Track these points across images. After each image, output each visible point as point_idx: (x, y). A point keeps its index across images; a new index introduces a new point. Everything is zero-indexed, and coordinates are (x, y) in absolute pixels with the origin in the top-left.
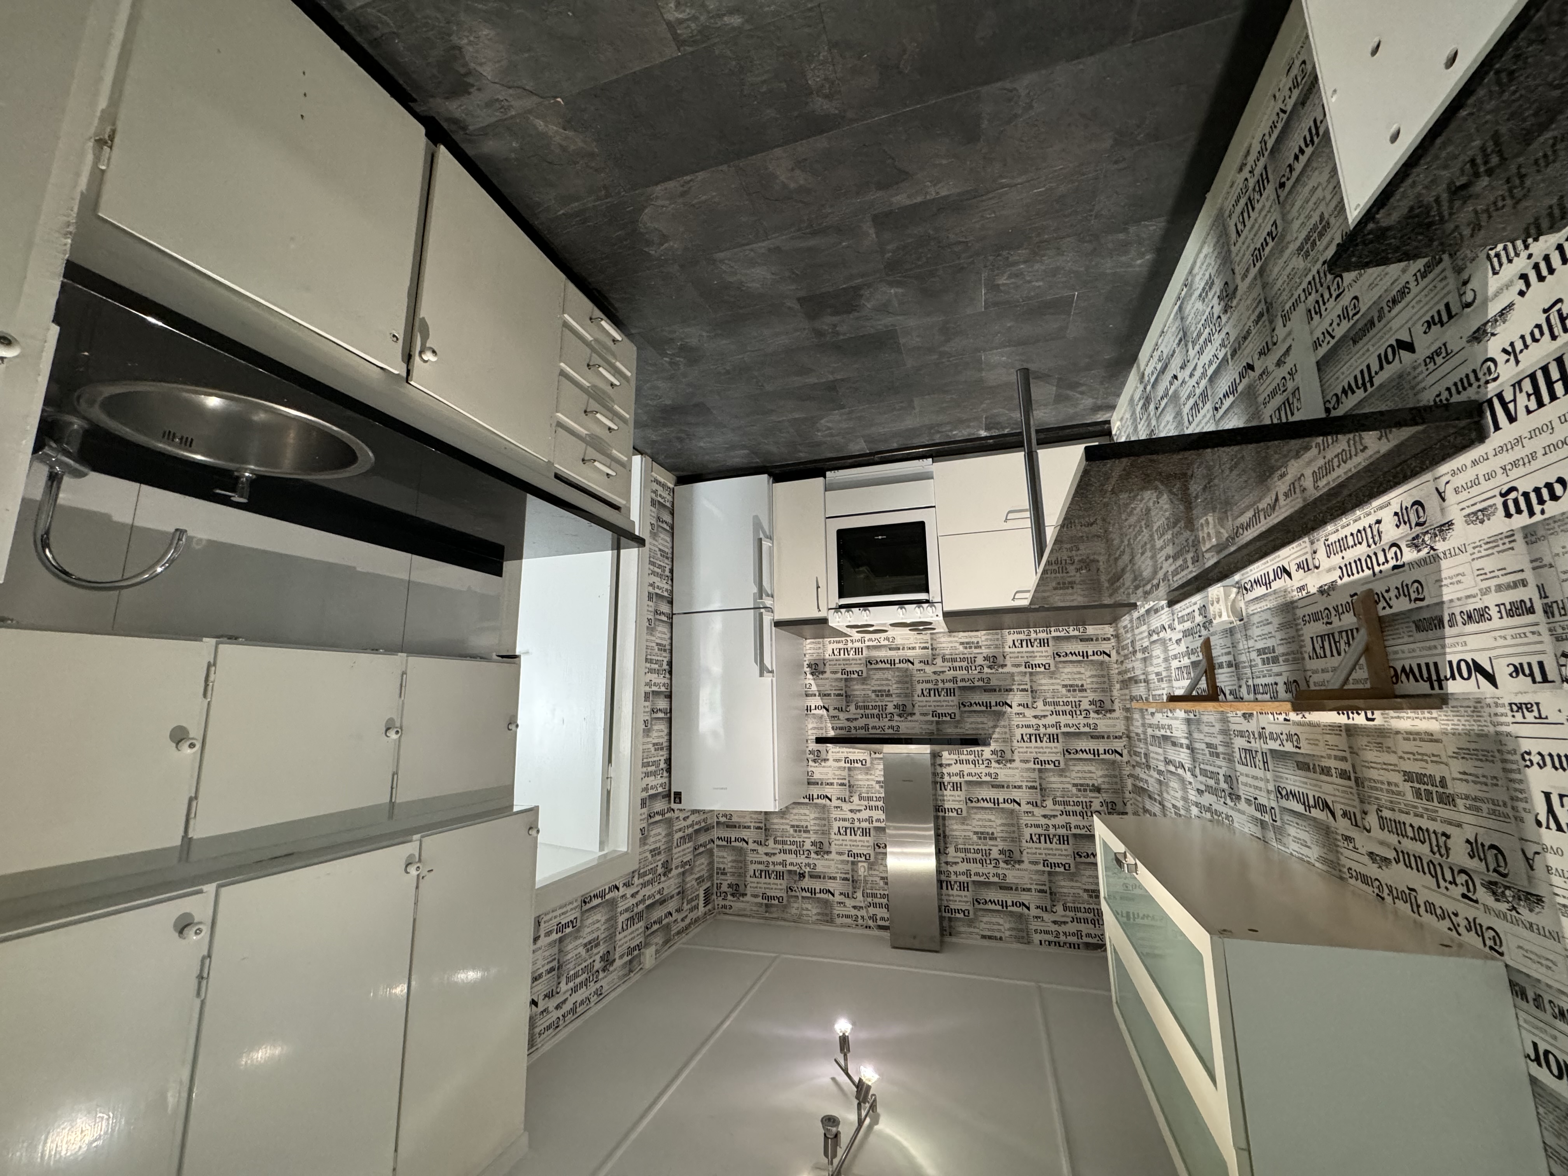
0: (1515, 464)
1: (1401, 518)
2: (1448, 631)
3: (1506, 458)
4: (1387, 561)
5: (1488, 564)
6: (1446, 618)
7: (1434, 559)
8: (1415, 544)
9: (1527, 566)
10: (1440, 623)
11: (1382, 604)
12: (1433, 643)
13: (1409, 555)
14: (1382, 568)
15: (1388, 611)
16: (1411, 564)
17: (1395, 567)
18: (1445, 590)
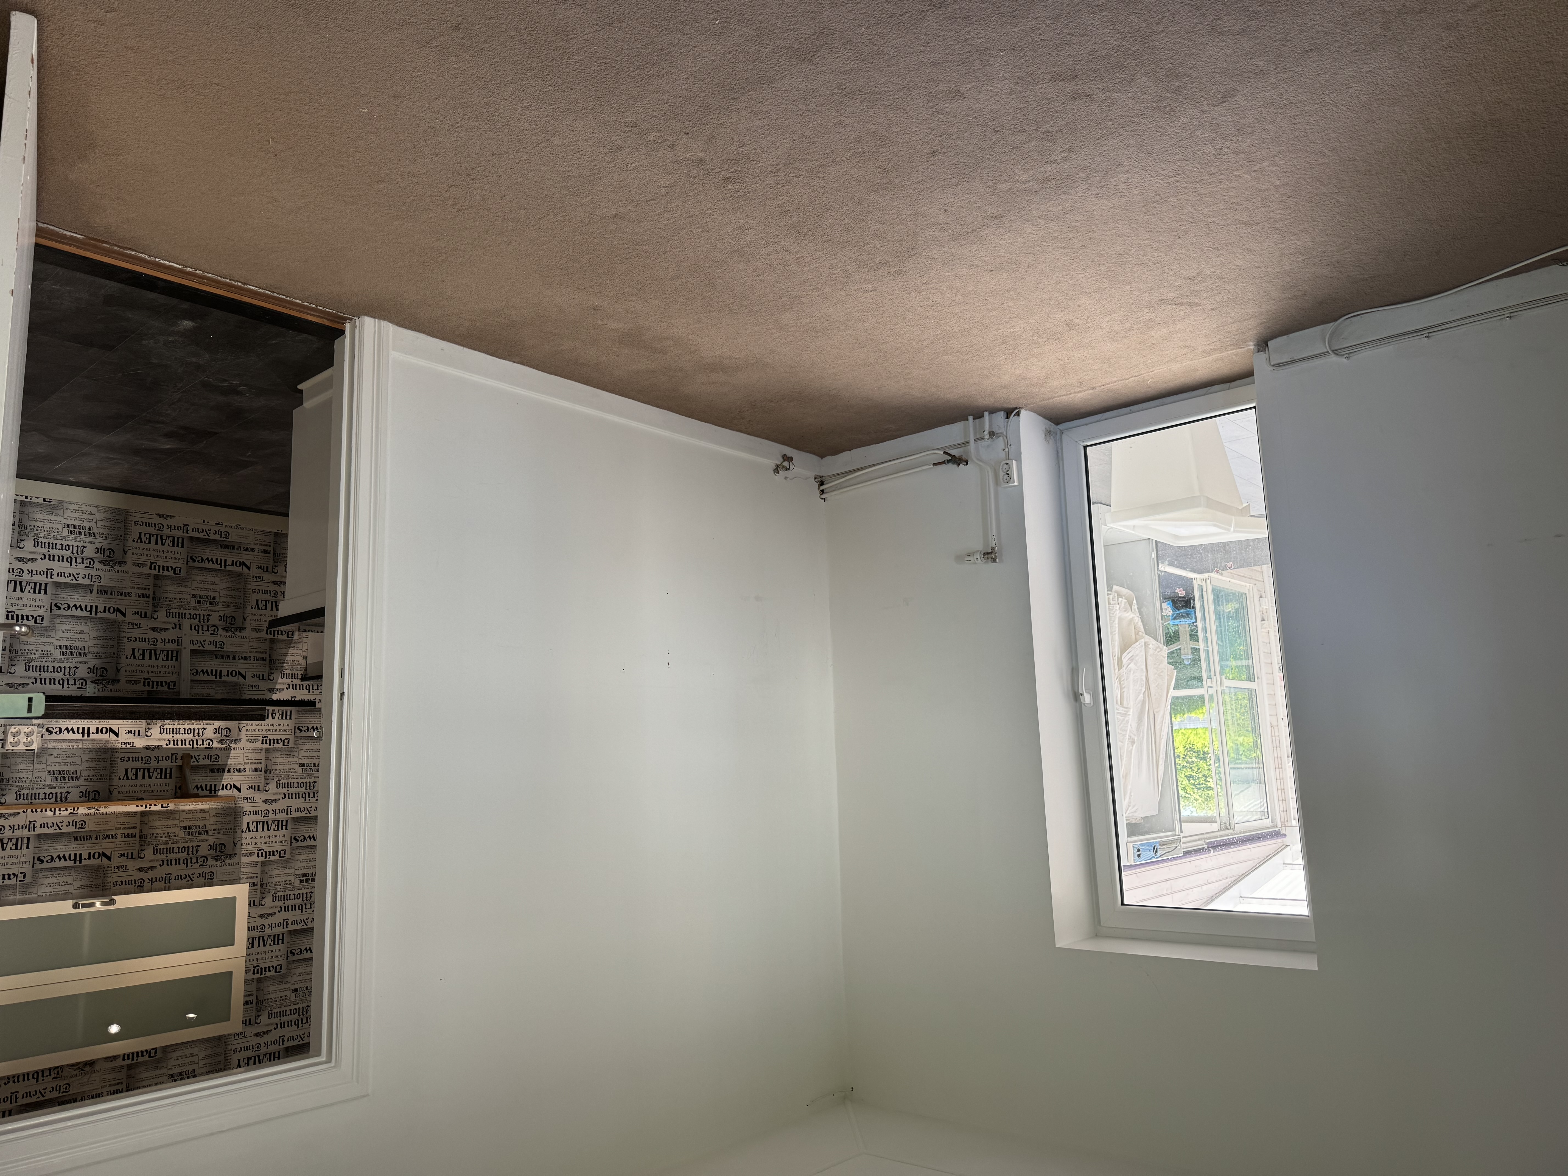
0: (270, 730)
1: (217, 731)
2: (226, 774)
3: (267, 728)
4: (203, 744)
5: (250, 755)
6: (227, 769)
7: (229, 749)
8: (221, 742)
9: (263, 759)
10: (224, 771)
11: (194, 759)
12: (217, 777)
13: (216, 745)
14: (198, 746)
15: (196, 763)
16: (216, 749)
17: (206, 748)
18: (229, 760)
